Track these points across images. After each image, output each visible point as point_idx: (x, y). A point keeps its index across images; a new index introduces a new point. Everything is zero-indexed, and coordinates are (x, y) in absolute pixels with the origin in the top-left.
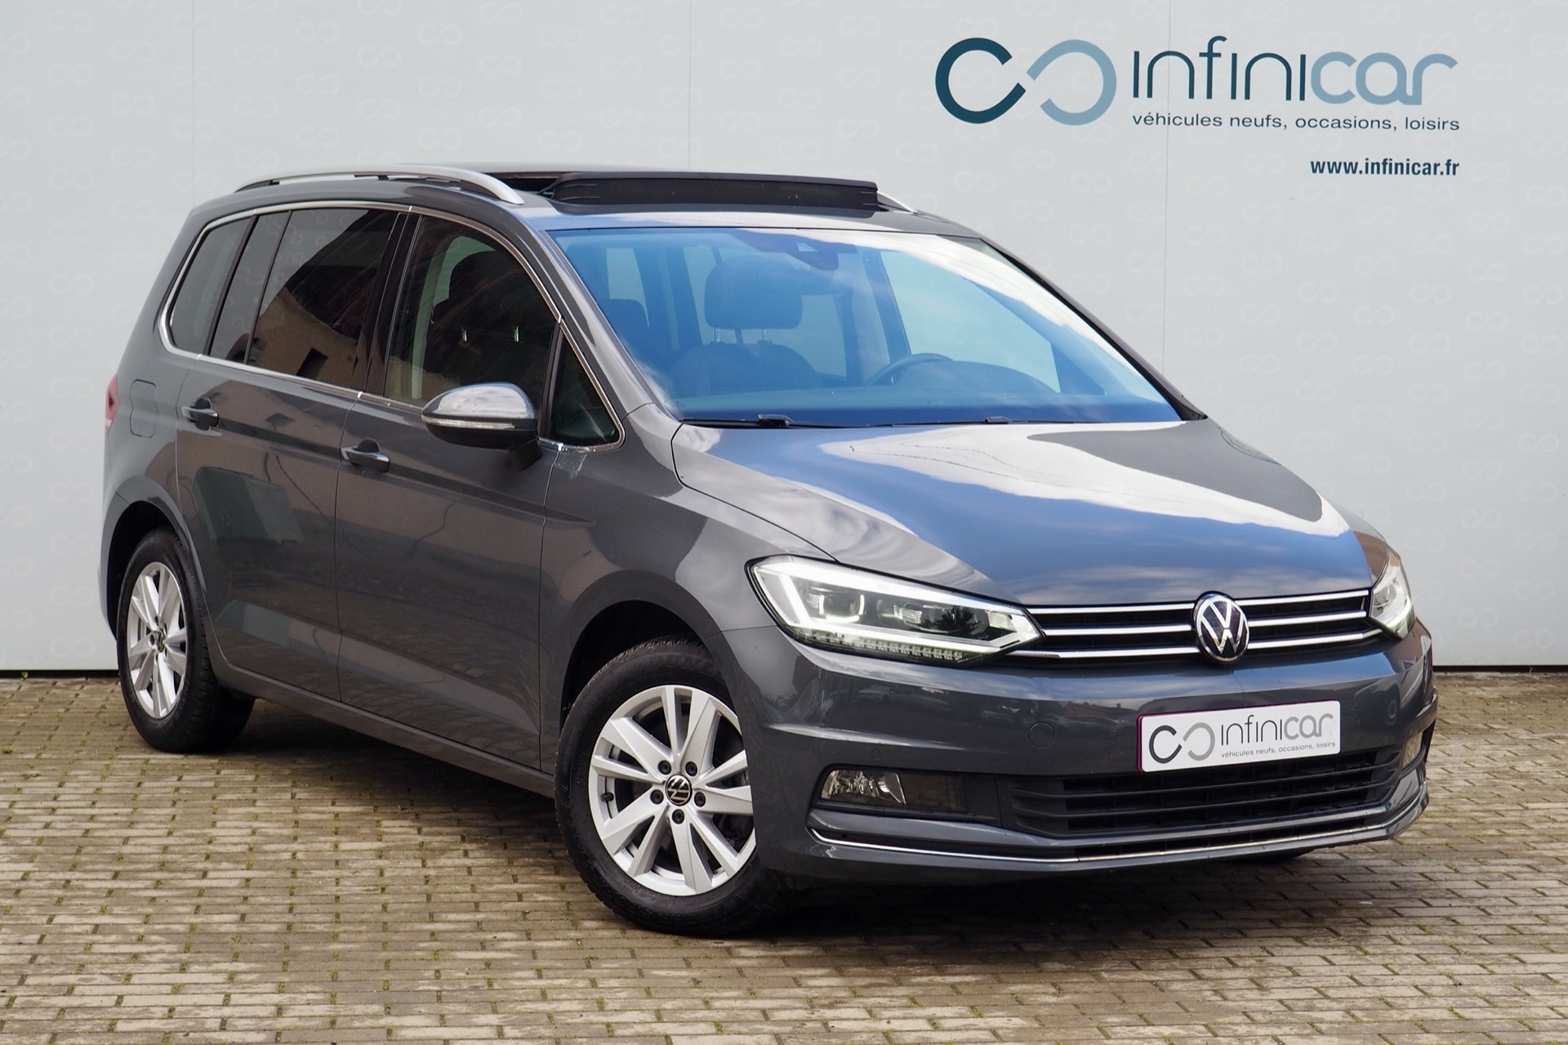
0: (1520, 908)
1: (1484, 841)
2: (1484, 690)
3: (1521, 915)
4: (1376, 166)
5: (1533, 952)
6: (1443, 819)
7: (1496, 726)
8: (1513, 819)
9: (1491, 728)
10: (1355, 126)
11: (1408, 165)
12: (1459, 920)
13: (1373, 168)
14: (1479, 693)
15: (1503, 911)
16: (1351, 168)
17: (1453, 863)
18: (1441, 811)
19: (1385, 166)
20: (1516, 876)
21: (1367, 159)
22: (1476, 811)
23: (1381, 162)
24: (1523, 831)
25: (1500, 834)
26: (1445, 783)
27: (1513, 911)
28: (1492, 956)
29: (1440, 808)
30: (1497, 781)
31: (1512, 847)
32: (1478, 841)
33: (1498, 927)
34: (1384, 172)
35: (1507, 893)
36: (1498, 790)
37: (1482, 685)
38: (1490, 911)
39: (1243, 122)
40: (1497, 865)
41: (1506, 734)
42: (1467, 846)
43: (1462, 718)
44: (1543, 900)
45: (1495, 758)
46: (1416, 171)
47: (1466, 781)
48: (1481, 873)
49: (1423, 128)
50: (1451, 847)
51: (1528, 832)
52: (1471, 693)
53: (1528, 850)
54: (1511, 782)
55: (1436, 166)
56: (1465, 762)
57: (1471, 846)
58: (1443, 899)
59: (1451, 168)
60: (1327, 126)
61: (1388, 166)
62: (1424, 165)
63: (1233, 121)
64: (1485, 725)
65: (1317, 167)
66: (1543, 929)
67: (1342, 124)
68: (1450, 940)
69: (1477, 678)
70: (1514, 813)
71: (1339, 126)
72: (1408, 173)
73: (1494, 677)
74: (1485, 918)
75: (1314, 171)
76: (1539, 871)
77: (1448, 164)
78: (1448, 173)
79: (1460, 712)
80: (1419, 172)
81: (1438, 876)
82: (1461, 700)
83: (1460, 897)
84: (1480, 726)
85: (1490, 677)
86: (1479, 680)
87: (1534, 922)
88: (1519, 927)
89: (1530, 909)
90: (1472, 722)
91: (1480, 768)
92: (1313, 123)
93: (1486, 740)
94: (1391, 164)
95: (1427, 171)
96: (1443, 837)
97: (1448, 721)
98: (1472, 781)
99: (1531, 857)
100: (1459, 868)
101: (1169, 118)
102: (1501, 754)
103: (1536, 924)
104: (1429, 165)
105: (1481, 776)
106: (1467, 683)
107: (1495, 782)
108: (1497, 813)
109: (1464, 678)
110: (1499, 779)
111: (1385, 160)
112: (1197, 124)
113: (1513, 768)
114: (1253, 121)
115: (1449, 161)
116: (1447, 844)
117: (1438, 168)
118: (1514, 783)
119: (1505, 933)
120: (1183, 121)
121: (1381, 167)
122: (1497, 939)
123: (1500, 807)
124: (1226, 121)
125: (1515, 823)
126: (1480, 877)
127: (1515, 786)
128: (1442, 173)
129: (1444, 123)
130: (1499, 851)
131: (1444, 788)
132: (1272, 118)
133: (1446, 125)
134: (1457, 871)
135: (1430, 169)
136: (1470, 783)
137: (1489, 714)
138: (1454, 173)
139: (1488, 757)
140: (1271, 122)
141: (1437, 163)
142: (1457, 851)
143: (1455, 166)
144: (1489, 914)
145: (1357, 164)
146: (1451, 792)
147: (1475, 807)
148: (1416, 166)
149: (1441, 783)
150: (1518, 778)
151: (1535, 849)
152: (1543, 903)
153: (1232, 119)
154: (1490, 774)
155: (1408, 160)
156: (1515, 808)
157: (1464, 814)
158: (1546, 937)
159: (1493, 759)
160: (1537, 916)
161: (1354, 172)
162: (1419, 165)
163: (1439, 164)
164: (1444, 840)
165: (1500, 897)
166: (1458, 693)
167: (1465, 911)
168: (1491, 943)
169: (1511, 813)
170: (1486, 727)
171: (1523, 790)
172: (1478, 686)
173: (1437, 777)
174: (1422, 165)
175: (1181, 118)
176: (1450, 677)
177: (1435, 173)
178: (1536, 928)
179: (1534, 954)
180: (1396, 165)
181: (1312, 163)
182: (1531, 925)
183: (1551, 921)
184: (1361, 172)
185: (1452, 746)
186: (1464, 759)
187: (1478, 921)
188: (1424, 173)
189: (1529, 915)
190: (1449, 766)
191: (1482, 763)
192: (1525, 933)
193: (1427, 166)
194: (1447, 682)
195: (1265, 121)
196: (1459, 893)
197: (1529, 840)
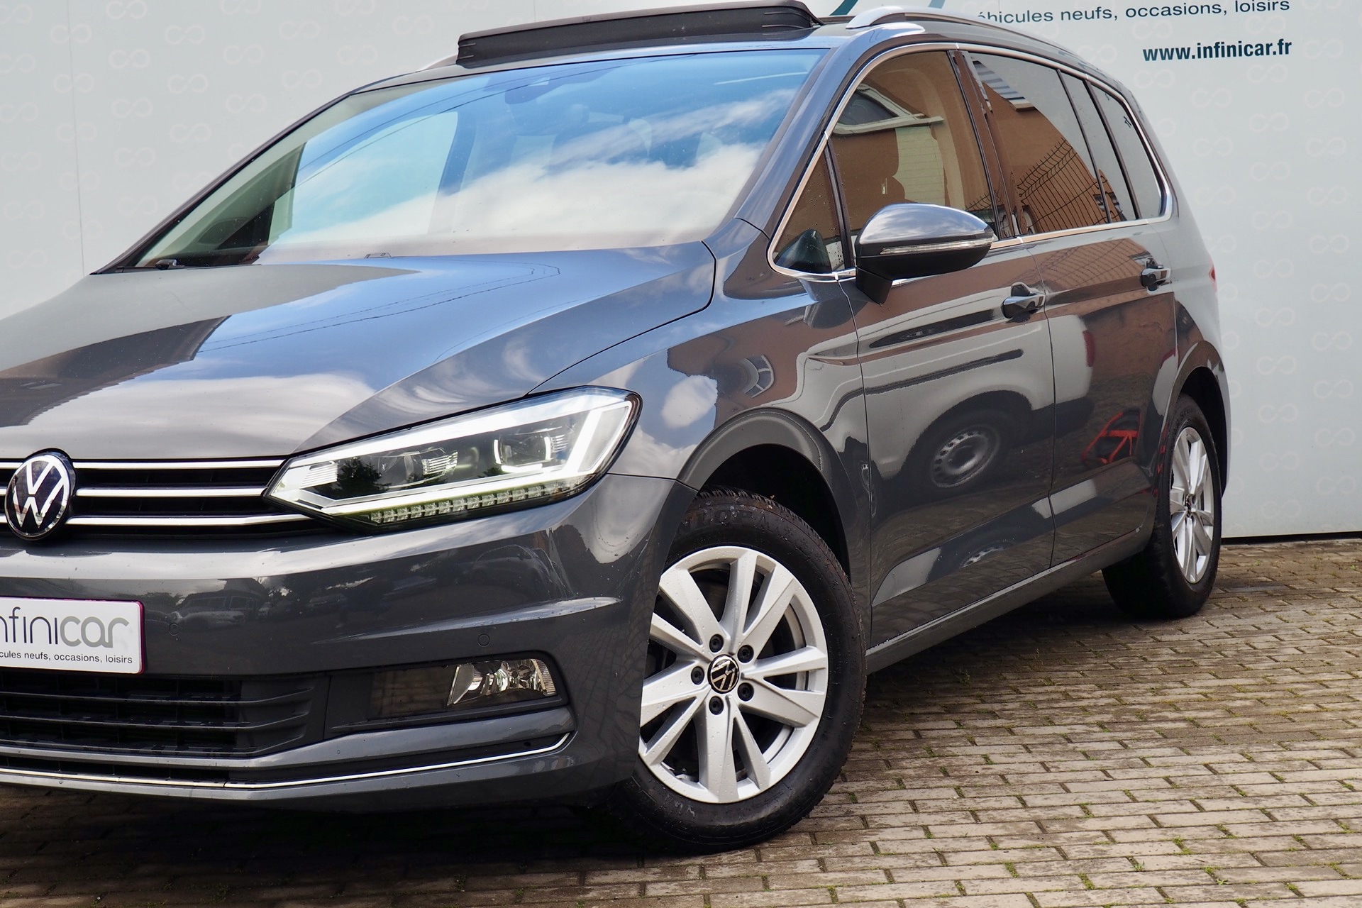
0: (1316, 809)
1: (1296, 719)
2: (1341, 555)
3: (1315, 821)
4: (1208, 50)
5: (1318, 877)
6: (1257, 693)
7: (1343, 590)
8: (1338, 690)
9: (1338, 591)
10: (1185, 13)
11: (1240, 47)
12: (1232, 830)
13: (1205, 52)
14: (1335, 558)
15: (1294, 814)
16: (1184, 53)
17: (1251, 749)
18: (1257, 685)
19: (1218, 50)
20: (1323, 763)
21: (1199, 44)
22: (1298, 683)
23: (1213, 45)
24: (1346, 705)
25: (1319, 709)
26: (1272, 652)
27: (1306, 813)
28: (1260, 887)
29: (1258, 680)
30: (1332, 647)
31: (1328, 726)
32: (1290, 719)
33: (1280, 839)
34: (1217, 56)
35: (1304, 788)
36: (1330, 657)
37: (1340, 551)
38: (1277, 815)
39: (1074, 15)
40: (1304, 749)
41: (1352, 597)
42: (1274, 726)
43: (1310, 583)
44: (1349, 797)
45: (1334, 622)
46: (1249, 53)
47: (1296, 648)
48: (1281, 761)
49: (1253, 10)
50: (1255, 729)
51: (1351, 706)
52: (1327, 559)
53: (1346, 728)
54: (1346, 648)
55: (1268, 46)
56: (1301, 629)
57: (1279, 726)
58: (1222, 800)
59: (1284, 47)
60: (1158, 14)
61: (1220, 50)
62: (1256, 46)
63: (1064, 15)
64: (1332, 589)
65: (1150, 55)
66: (1340, 840)
67: (1172, 11)
68: (1211, 862)
69: (1337, 544)
70: (1340, 684)
71: (1169, 14)
72: (1240, 55)
73: (1354, 543)
74: (1267, 826)
75: (1147, 59)
76: (1354, 757)
77: (1280, 43)
78: (1281, 53)
79: (1309, 577)
80: (1252, 53)
81: (1226, 768)
82: (1313, 565)
83: (1244, 795)
84: (1328, 590)
85: (1351, 543)
86: (1339, 546)
87: (1330, 830)
88: (1309, 838)
89: (1329, 810)
90: (1320, 587)
91: (1316, 634)
92: (1143, 12)
93: (1329, 605)
94: (1223, 47)
95: (1259, 52)
96: (1249, 716)
97: (1294, 586)
98: (1302, 649)
99: (1347, 738)
100: (1253, 756)
101: (1000, 16)
102: (1341, 618)
103: (1332, 834)
104: (1261, 46)
105: (1314, 642)
106: (1326, 549)
107: (1328, 649)
108: (1322, 684)
109: (1324, 545)
110: (1334, 645)
111: (1217, 43)
112: (1029, 20)
113: (1351, 632)
114: (1084, 14)
115: (1281, 40)
116: (1251, 725)
117: (1270, 48)
118: (1348, 649)
119: (1287, 848)
120: (1014, 18)
121: (1214, 50)
122: (1275, 858)
123: (1326, 677)
124: (1057, 16)
125: (1339, 695)
126: (1277, 766)
127: (1349, 653)
128: (1275, 53)
129: (1274, 4)
130: (1311, 732)
131: (1270, 657)
132: (1102, 9)
133: (1276, 5)
134: (1251, 760)
135: (1262, 50)
136: (1300, 650)
137: (1339, 577)
138: (1287, 52)
139: (1328, 622)
140: (1101, 13)
141: (1270, 43)
142: (1261, 732)
143: (1287, 45)
144: (1275, 820)
145: (1189, 49)
146: (1276, 661)
147: (1297, 678)
148: (1249, 47)
149: (1267, 652)
150: (1354, 643)
151: (1355, 726)
152: (1347, 801)
153: (1062, 14)
154: (1325, 640)
155: (1240, 42)
156: (1343, 677)
157: (1282, 687)
158: (1341, 852)
159: (1332, 624)
160: (1336, 820)
161: (1187, 57)
162: (1251, 47)
163: (1271, 45)
164: (1249, 720)
165: (1294, 794)
166: (1314, 559)
167: (1243, 816)
168: (1265, 865)
169: (1337, 683)
170: (1333, 591)
171: (1357, 656)
172: (1335, 552)
173: (1265, 646)
174: (1254, 46)
175: (1012, 16)
176: (1309, 545)
177: (1268, 53)
178: (1329, 838)
179: (1318, 880)
180: (1229, 47)
181: (1145, 51)
182: (1324, 834)
183: (1352, 827)
184: (1193, 57)
185: (1292, 612)
186: (1300, 625)
187: (1257, 831)
188: (1257, 54)
189: (1325, 819)
190: (1281, 634)
191: (1319, 628)
192: (1313, 846)
193: (1259, 47)
194: (1306, 549)
195: (1096, 13)
196: (1244, 791)
197: (1349, 715)
